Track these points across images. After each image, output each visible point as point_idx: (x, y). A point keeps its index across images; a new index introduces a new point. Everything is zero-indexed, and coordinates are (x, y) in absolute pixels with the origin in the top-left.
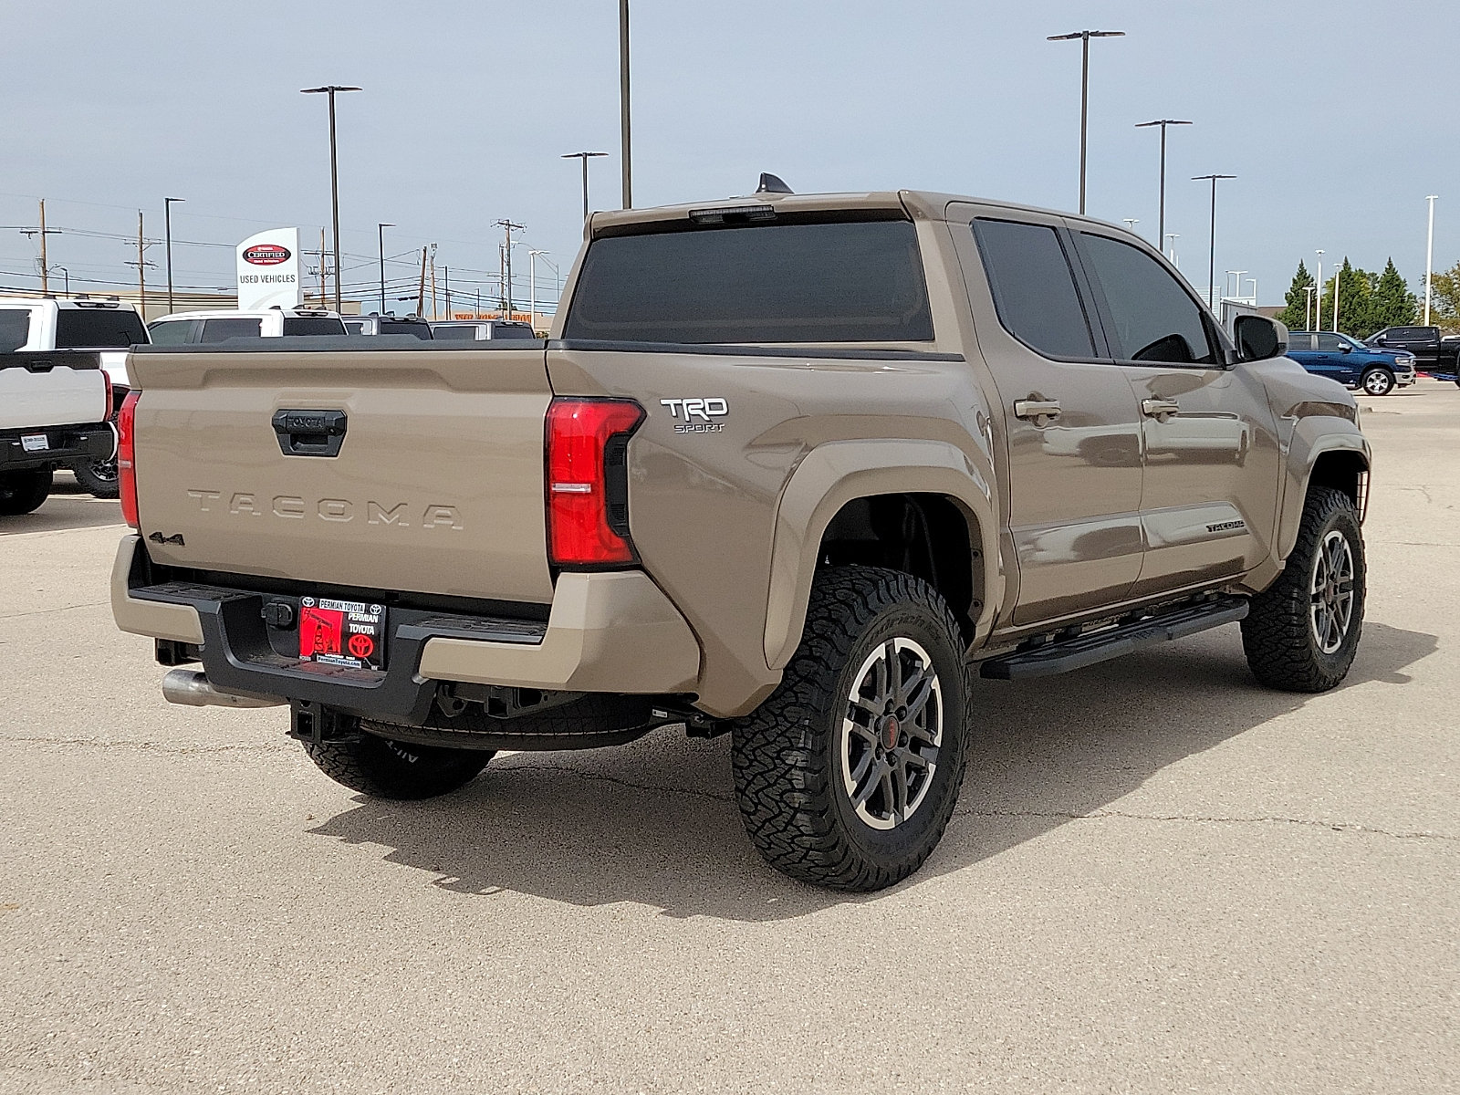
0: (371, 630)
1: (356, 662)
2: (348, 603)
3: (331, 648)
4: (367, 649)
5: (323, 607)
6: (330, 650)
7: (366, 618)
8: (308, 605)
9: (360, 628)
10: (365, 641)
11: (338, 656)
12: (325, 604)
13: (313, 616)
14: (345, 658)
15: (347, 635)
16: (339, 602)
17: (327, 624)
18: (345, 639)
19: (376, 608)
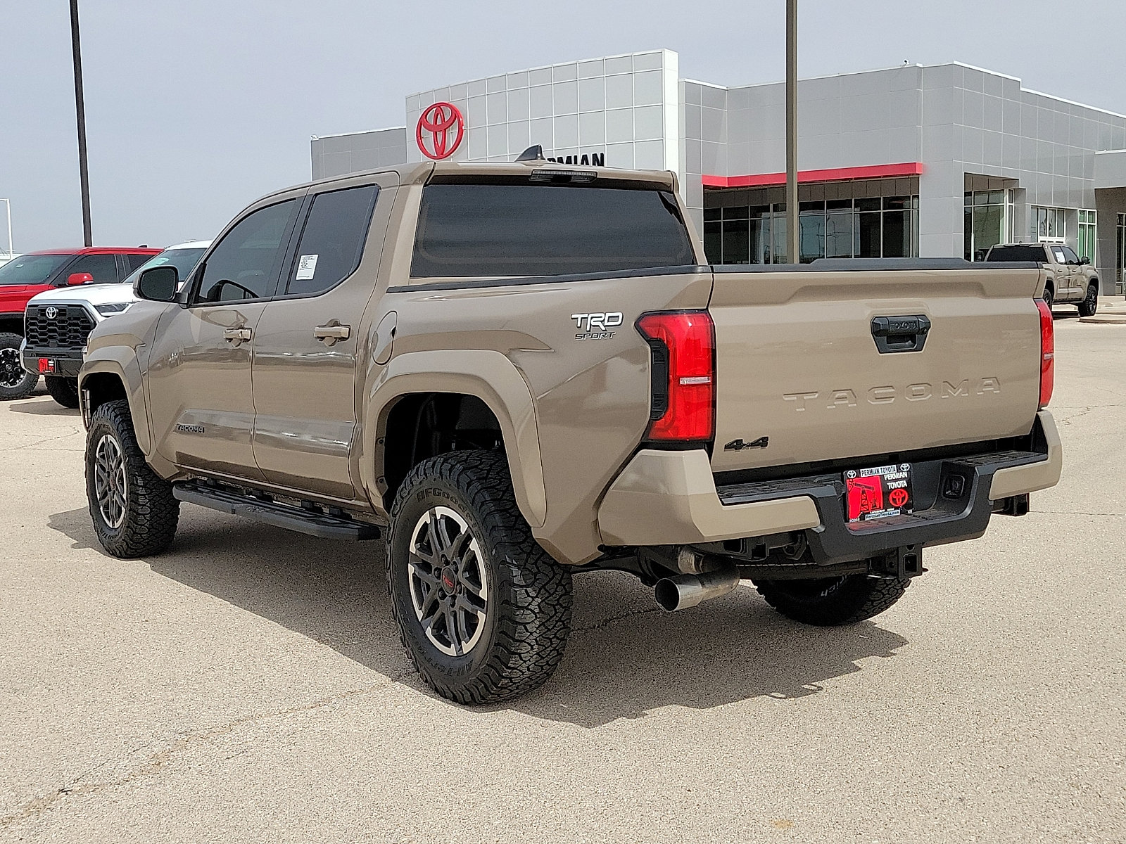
0: (905, 484)
1: (896, 511)
2: (883, 467)
3: (875, 506)
4: (903, 499)
5: (864, 476)
6: (875, 508)
7: (899, 476)
8: (852, 477)
9: (895, 485)
10: (902, 493)
11: (881, 511)
12: (865, 473)
13: (856, 484)
14: (886, 511)
15: (887, 492)
16: (876, 468)
17: (869, 488)
18: (885, 496)
19: (905, 466)
